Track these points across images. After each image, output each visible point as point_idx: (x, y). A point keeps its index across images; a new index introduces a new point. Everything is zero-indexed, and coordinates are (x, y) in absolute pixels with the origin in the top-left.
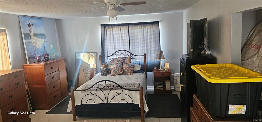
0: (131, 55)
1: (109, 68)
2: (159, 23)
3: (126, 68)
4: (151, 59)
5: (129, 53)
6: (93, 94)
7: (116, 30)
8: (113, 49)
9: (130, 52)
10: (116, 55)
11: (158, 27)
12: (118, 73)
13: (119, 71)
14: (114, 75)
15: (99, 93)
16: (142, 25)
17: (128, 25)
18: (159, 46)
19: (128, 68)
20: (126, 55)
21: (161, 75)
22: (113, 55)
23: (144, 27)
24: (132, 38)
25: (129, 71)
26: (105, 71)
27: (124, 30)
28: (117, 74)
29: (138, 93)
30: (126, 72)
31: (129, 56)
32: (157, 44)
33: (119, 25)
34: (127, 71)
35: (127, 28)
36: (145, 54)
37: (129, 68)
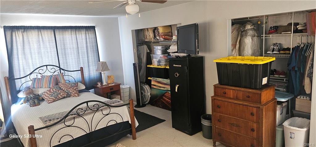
0: (62, 71)
1: (36, 93)
2: (96, 28)
3: (69, 89)
4: (89, 74)
5: (59, 69)
6: (69, 126)
7: (33, 36)
8: (29, 66)
9: (59, 67)
10: (37, 74)
11: (95, 33)
12: (60, 96)
13: (60, 94)
14: (54, 101)
15: (79, 121)
16: (74, 29)
17: (54, 29)
18: (98, 57)
19: (70, 88)
20: (55, 72)
21: (110, 90)
22: (31, 74)
23: (77, 33)
24: (61, 47)
25: (75, 92)
26: (34, 99)
27: (48, 36)
28: (58, 99)
29: (125, 108)
30: (69, 93)
31: (59, 73)
32: (96, 54)
33: (38, 29)
34: (71, 92)
35: (53, 33)
36: (82, 68)
37: (73, 88)
